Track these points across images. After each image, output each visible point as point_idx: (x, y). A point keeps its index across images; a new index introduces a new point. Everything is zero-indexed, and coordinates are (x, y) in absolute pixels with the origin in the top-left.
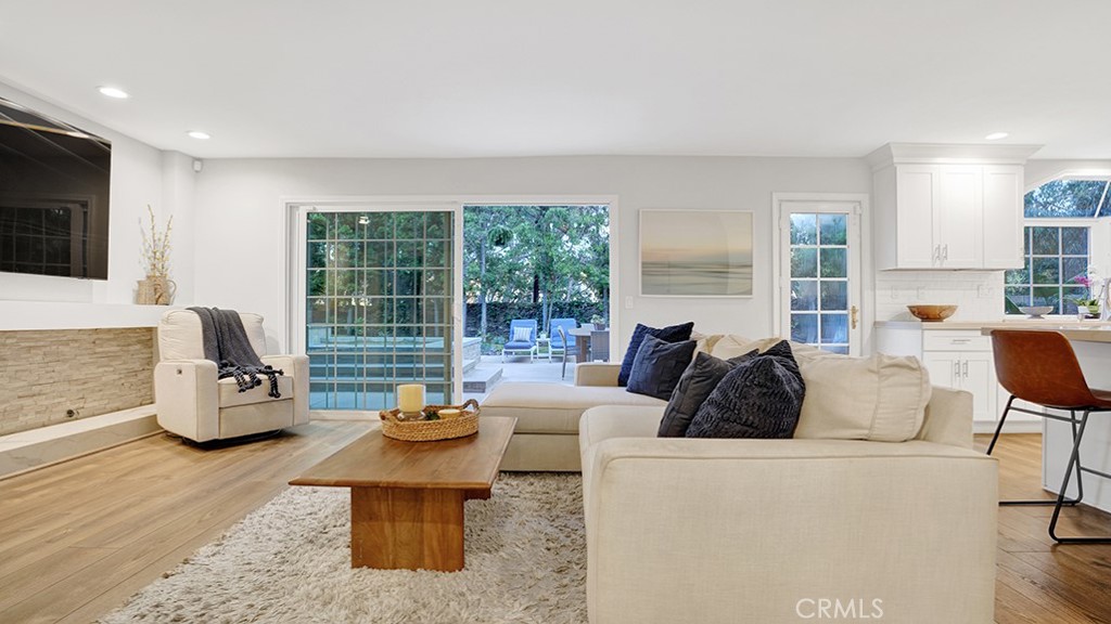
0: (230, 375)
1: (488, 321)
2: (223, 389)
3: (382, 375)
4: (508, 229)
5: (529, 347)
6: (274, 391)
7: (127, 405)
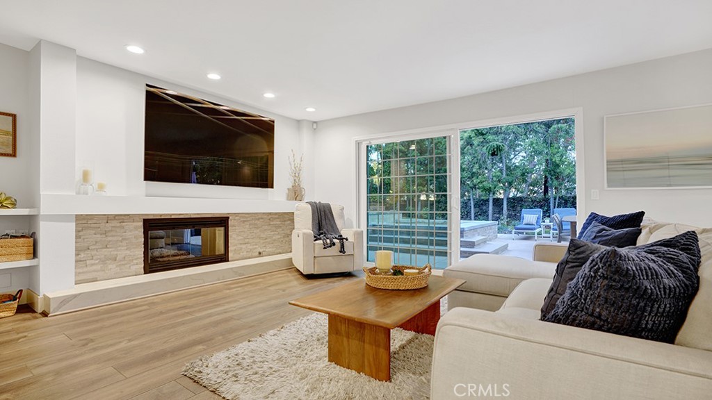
0: (320, 239)
1: (508, 210)
2: (316, 247)
3: (409, 243)
4: (501, 144)
5: (534, 229)
6: (342, 250)
7: (285, 251)
